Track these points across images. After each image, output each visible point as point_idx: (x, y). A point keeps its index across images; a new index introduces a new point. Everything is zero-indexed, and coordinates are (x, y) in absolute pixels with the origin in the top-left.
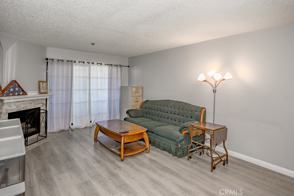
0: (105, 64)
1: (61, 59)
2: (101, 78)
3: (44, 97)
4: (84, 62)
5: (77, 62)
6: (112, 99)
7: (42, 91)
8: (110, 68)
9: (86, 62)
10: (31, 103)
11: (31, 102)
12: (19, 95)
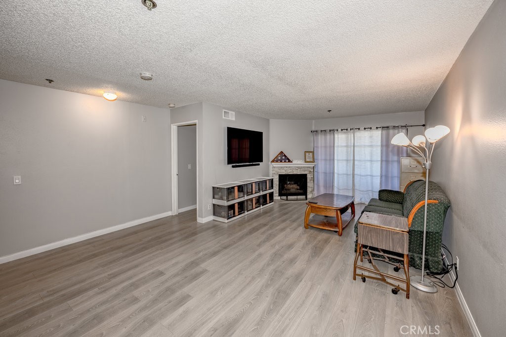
0: (377, 128)
1: (324, 129)
2: (371, 146)
3: (312, 165)
4: (347, 130)
5: (340, 130)
6: (390, 175)
7: (308, 160)
8: (384, 132)
9: (349, 129)
10: (297, 170)
11: (297, 168)
12: (285, 162)
